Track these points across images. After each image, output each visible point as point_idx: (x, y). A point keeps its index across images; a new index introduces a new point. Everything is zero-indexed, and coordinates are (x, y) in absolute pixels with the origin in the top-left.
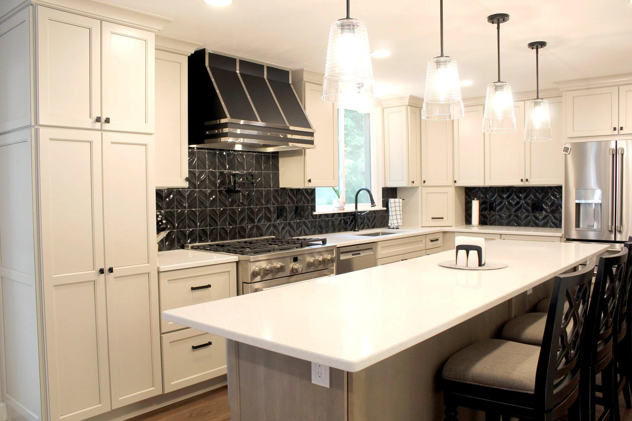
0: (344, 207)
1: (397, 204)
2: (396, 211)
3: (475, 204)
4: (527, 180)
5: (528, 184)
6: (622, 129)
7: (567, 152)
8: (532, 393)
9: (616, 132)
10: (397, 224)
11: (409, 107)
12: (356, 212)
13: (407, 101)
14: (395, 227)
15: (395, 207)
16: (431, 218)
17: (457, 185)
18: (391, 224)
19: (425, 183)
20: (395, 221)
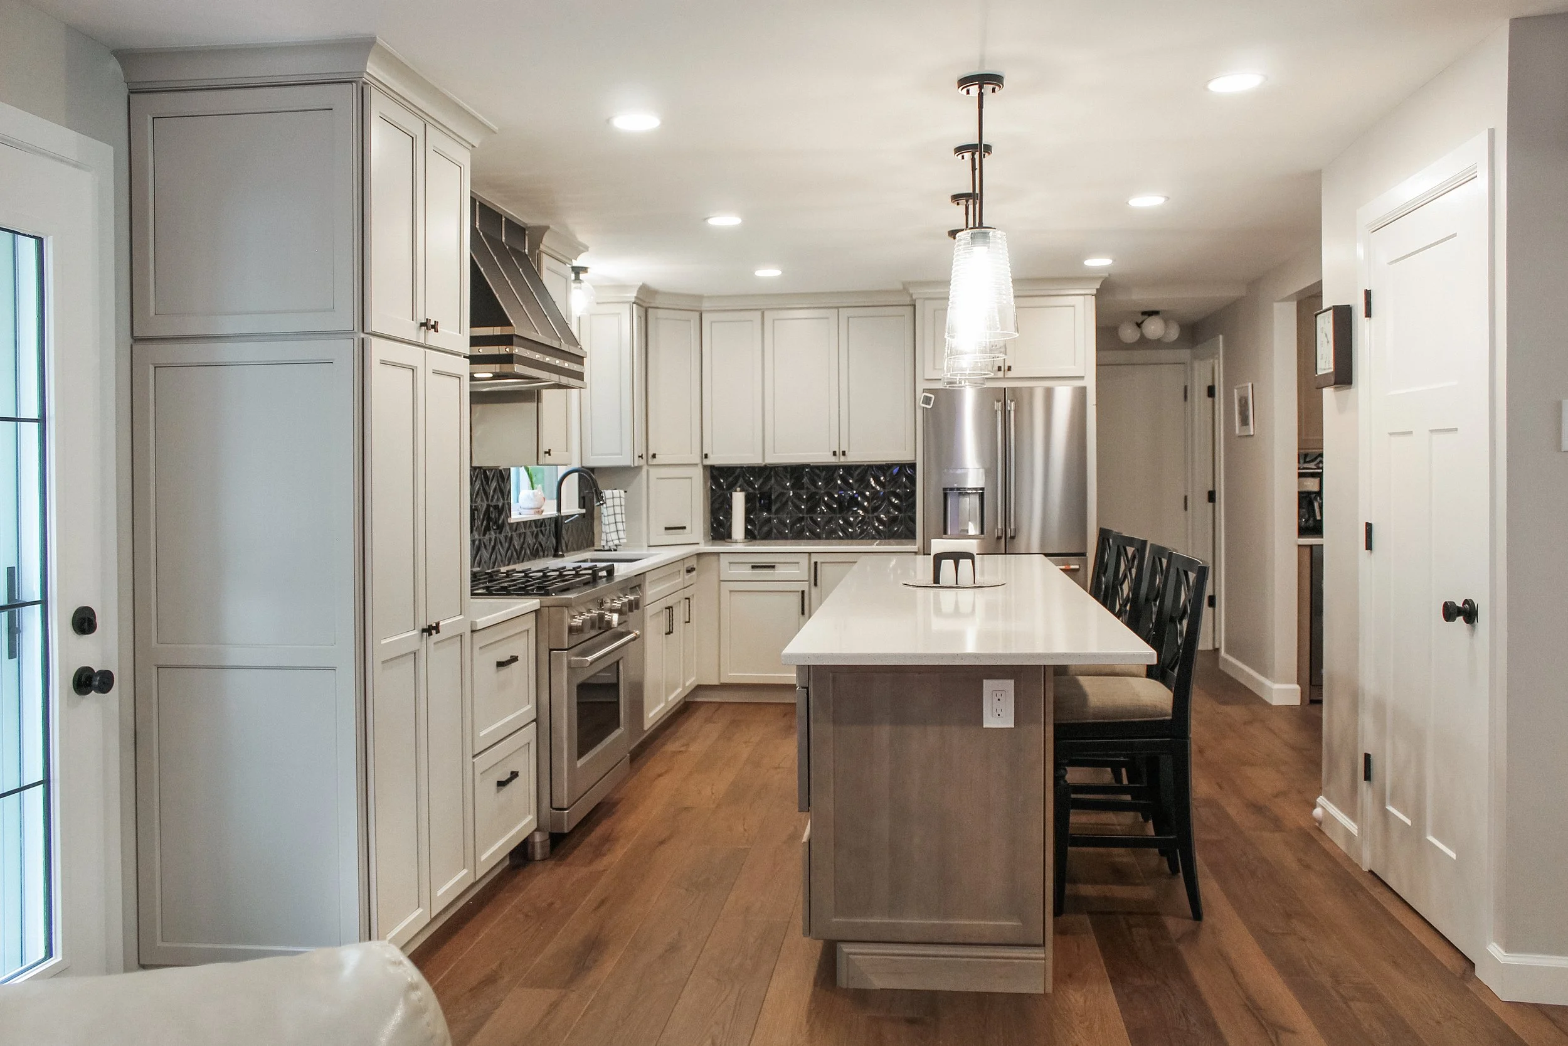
0: (542, 509)
1: (617, 502)
2: (615, 514)
3: (738, 499)
4: (844, 453)
5: (846, 460)
6: (1009, 368)
7: (929, 404)
8: (1169, 718)
9: (1000, 374)
10: (617, 542)
11: (634, 305)
12: (558, 517)
13: (632, 295)
14: (612, 548)
15: (614, 506)
16: (664, 529)
17: (708, 462)
18: (607, 542)
19: (654, 459)
20: (614, 536)
